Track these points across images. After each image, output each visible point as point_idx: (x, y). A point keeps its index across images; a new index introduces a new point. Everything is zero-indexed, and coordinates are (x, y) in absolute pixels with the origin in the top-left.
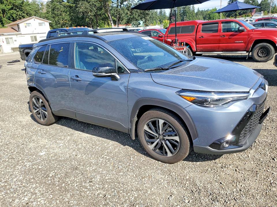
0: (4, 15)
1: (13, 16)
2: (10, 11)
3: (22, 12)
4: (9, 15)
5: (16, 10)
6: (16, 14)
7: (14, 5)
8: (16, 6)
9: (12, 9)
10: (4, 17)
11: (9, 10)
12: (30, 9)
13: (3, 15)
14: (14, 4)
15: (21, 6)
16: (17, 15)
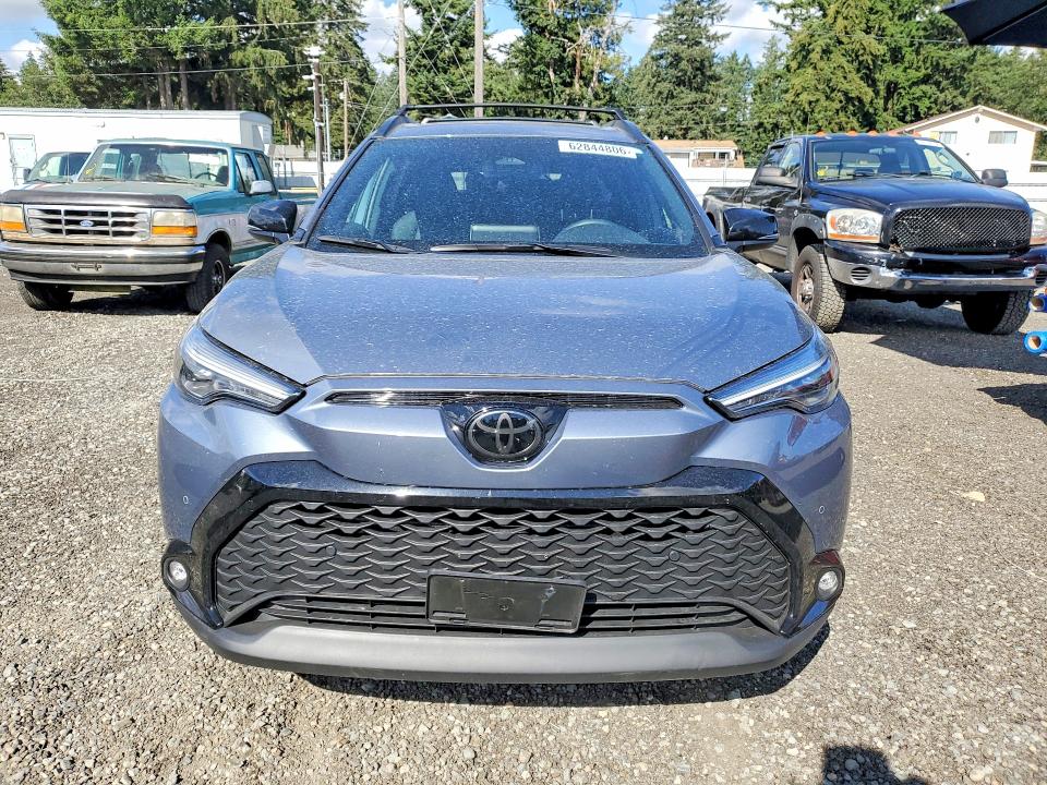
0: (890, 102)
1: (916, 107)
2: (914, 88)
3: (956, 93)
4: (905, 102)
5: (937, 84)
6: (932, 100)
7: (936, 67)
8: (945, 69)
9: (926, 80)
10: (886, 110)
11: (914, 84)
12: (994, 82)
13: (886, 103)
14: (938, 64)
15: (964, 69)
16: (935, 102)
